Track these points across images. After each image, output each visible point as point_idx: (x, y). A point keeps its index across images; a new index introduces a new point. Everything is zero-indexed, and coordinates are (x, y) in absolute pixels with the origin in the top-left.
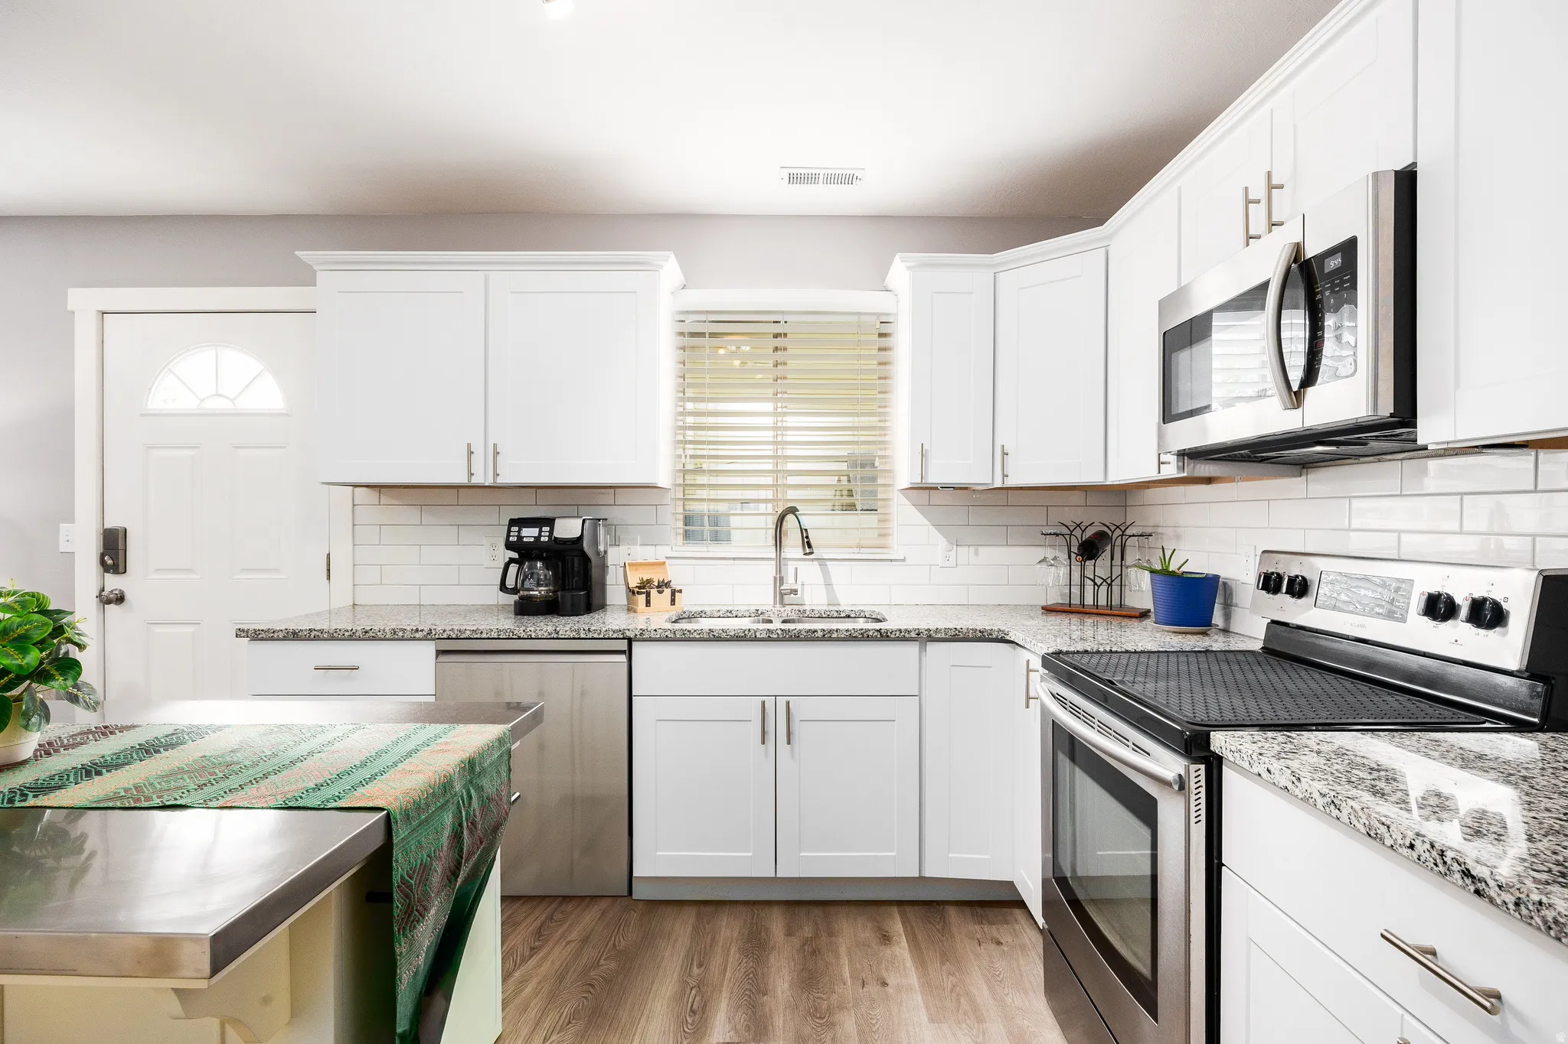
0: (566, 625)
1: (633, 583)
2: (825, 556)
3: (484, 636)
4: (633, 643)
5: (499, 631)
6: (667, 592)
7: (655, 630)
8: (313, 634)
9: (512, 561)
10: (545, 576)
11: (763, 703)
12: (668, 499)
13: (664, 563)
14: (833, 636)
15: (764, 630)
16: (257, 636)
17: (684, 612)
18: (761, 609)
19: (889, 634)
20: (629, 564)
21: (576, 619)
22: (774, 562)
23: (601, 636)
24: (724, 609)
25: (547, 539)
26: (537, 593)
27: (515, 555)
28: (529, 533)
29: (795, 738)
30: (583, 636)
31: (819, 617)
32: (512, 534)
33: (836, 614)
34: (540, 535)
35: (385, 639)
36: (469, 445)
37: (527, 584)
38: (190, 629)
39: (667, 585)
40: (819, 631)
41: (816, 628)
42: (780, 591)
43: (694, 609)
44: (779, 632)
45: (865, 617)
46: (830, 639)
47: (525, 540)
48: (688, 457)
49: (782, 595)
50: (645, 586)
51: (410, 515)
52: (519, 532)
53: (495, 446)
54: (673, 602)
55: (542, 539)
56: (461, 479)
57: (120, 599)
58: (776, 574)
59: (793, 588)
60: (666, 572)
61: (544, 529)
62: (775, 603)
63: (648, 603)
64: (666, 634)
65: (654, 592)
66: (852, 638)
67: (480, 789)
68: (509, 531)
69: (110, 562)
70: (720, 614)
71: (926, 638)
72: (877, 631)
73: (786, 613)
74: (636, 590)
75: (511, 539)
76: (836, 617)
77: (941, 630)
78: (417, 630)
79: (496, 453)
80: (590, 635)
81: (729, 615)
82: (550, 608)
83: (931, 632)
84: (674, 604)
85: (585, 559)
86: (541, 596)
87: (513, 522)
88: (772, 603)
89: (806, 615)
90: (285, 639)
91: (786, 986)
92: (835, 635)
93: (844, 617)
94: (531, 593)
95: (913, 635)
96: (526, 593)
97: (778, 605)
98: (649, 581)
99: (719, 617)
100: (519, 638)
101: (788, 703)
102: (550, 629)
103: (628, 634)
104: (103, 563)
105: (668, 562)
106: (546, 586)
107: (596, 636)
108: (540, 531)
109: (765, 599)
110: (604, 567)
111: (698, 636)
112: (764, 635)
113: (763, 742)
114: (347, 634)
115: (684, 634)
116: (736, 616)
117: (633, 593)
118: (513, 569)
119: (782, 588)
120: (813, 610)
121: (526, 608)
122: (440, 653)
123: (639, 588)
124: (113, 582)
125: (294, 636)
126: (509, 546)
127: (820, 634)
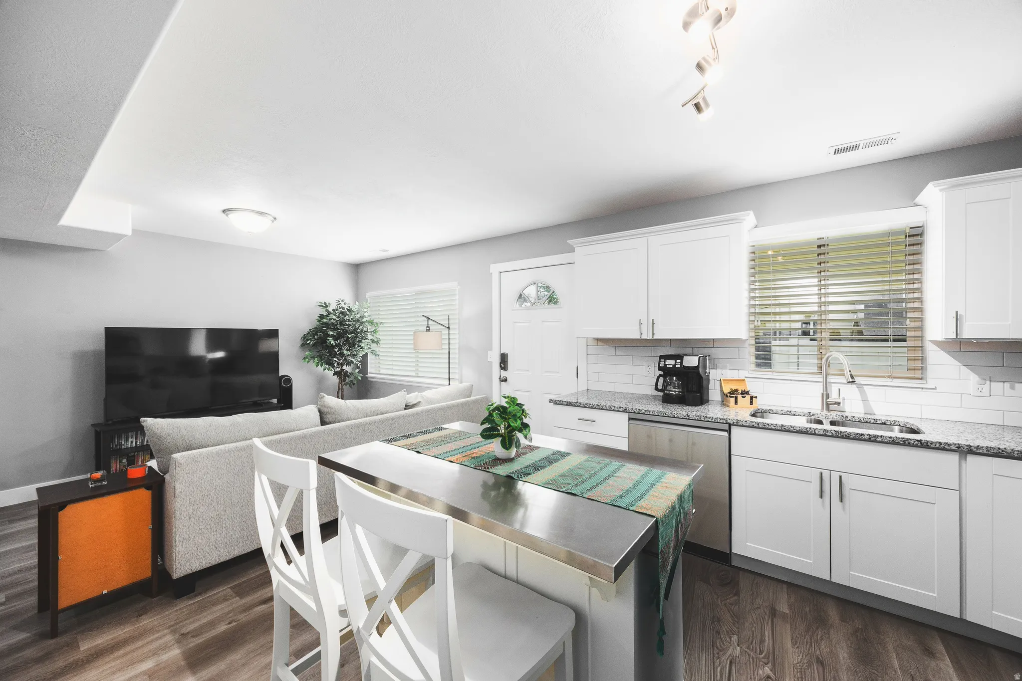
0: (693, 411)
1: (726, 390)
2: (862, 382)
3: (651, 413)
4: (732, 426)
5: (658, 412)
6: (748, 397)
7: (746, 421)
8: (577, 404)
9: (660, 376)
10: (678, 384)
11: (821, 474)
12: (746, 345)
13: (744, 380)
14: (878, 440)
15: (822, 429)
16: (556, 403)
17: (759, 409)
18: (812, 412)
19: (929, 444)
20: (723, 380)
21: (696, 408)
22: (822, 384)
23: (713, 421)
24: (786, 409)
25: (679, 366)
26: (673, 393)
27: (662, 373)
28: (670, 363)
29: (846, 499)
30: (702, 419)
31: (859, 422)
32: (661, 363)
33: (873, 421)
34: (676, 364)
35: (606, 410)
36: (640, 320)
37: (668, 388)
38: (527, 394)
39: (747, 393)
40: (866, 435)
41: (863, 433)
42: (827, 402)
43: (765, 408)
44: (833, 432)
45: (900, 425)
46: (875, 441)
47: (668, 366)
48: (759, 321)
49: (828, 405)
50: (733, 392)
51: (611, 350)
52: (665, 362)
53: (653, 320)
54: (751, 403)
55: (677, 366)
56: (636, 335)
57: (506, 380)
58: (824, 391)
59: (837, 401)
60: (745, 385)
61: (677, 361)
62: (822, 409)
63: (736, 403)
64: (753, 424)
65: (740, 397)
66: (893, 442)
67: (683, 508)
68: (660, 361)
69: (503, 366)
70: (783, 412)
71: (965, 451)
72: (918, 441)
73: (832, 416)
74: (729, 395)
75: (661, 365)
76: (873, 423)
77: (983, 447)
78: (620, 407)
79: (653, 324)
80: (707, 420)
81: (789, 413)
82: (680, 400)
83: (972, 448)
84: (752, 404)
85: (700, 378)
86: (676, 394)
87: (661, 357)
88: (821, 408)
89: (848, 419)
90: (567, 405)
91: (846, 655)
92: (879, 439)
93: (880, 424)
94: (671, 392)
95: (953, 447)
96: (668, 392)
97: (825, 411)
98: (736, 390)
99: (782, 414)
100: (669, 417)
101: (840, 477)
102: (685, 414)
103: (729, 421)
104: (501, 366)
105: (746, 379)
106: (678, 389)
107: (710, 420)
108: (676, 362)
109: (815, 406)
110: (708, 380)
111: (774, 428)
112: (821, 433)
113: (821, 497)
114: (590, 406)
115: (764, 426)
116: (794, 415)
117: (727, 396)
118: (661, 380)
119: (828, 400)
120: (853, 417)
121: (667, 399)
122: (630, 419)
123: (730, 393)
124: (504, 374)
125: (570, 404)
126: (660, 369)
127: (867, 437)
